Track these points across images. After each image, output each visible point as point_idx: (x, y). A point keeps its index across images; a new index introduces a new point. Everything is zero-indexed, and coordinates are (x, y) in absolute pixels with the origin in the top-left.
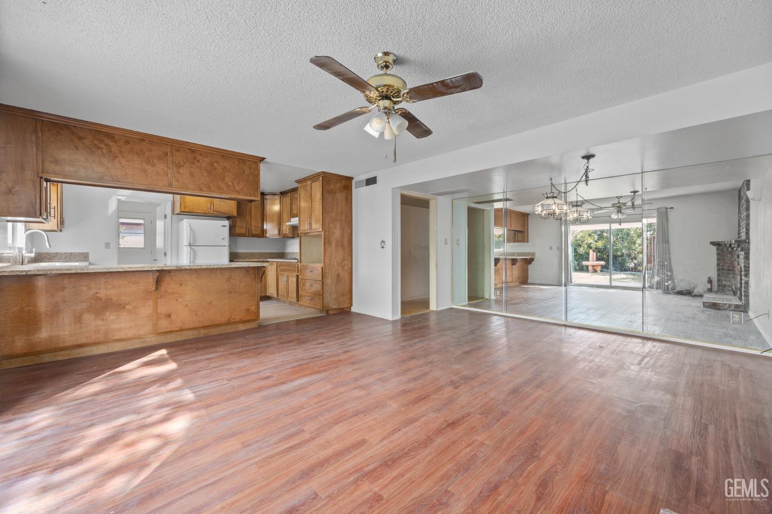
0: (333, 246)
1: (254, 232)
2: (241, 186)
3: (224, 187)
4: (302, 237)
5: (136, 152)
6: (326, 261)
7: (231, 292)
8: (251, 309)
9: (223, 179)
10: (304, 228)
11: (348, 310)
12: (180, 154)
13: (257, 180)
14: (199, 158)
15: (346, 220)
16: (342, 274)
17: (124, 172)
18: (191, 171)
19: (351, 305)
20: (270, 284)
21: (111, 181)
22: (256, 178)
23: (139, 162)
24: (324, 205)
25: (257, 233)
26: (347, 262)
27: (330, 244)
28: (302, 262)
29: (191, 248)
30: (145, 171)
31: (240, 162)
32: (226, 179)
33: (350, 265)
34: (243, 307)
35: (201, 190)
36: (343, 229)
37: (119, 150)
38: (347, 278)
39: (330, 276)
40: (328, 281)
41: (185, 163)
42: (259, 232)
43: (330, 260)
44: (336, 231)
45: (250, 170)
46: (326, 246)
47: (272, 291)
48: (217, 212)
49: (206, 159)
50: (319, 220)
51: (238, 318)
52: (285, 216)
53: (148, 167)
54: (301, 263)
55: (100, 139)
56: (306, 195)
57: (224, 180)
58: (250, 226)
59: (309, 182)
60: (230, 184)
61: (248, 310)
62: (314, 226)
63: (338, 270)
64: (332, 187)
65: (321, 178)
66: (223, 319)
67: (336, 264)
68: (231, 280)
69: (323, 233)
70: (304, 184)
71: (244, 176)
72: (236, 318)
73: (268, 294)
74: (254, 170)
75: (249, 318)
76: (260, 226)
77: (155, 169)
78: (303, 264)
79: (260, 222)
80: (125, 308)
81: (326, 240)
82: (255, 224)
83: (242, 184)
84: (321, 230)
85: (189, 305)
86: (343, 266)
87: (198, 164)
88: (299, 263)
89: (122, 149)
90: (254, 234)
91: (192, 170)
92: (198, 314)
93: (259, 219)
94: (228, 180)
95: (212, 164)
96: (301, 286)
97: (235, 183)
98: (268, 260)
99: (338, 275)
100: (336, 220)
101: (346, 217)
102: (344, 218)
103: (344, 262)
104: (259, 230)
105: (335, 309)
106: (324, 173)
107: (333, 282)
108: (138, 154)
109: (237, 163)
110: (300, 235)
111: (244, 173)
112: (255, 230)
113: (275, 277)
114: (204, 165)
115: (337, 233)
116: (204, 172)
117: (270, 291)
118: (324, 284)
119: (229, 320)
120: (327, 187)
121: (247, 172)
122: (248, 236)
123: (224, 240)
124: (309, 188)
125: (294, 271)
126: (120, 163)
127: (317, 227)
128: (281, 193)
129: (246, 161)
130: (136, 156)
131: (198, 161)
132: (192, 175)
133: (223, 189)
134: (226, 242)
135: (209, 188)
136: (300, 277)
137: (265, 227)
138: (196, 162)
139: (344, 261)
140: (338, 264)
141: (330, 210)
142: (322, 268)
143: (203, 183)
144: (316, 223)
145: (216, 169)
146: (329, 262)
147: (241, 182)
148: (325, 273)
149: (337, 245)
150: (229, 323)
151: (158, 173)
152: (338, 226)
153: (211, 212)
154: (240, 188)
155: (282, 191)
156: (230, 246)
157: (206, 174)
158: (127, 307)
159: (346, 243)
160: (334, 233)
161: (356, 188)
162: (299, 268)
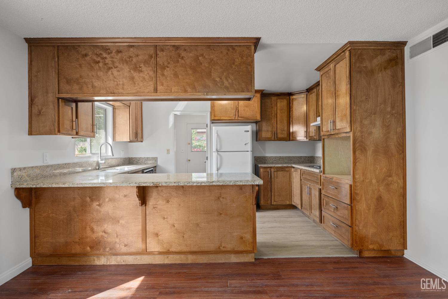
0: (370, 153)
1: (280, 136)
2: (230, 81)
3: (211, 85)
4: (325, 140)
5: (126, 60)
6: (357, 177)
7: (221, 214)
8: (245, 237)
9: (209, 74)
10: (327, 127)
11: (399, 254)
12: (164, 53)
13: (250, 70)
14: (183, 54)
15: (394, 112)
16: (385, 196)
17: (116, 83)
18: (176, 72)
19: (405, 247)
20: (295, 193)
21: (105, 94)
22: (249, 67)
23: (128, 70)
24: (354, 92)
25: (282, 136)
26: (395, 178)
27: (364, 149)
28: (326, 172)
29: (218, 153)
30: (132, 78)
31: (229, 50)
32: (212, 74)
33: (401, 182)
34: (236, 234)
35: (186, 91)
36: (387, 127)
37: (111, 61)
38: (395, 203)
39: (363, 199)
40: (362, 206)
41: (169, 63)
42: (285, 135)
43: (364, 174)
44: (374, 130)
45: (242, 58)
46: (357, 153)
47: (296, 201)
48: (241, 117)
49: (191, 55)
50: (345, 115)
51: (229, 247)
52: (312, 115)
53: (135, 74)
54: (324, 173)
55: (97, 53)
56: (329, 84)
57: (211, 75)
58: (275, 129)
59: (332, 66)
60: (218, 79)
61: (242, 238)
62: (339, 125)
63: (379, 191)
64: (367, 64)
65: (347, 53)
66: (212, 247)
67: (374, 181)
68: (221, 199)
69: (351, 135)
70: (327, 69)
71: (234, 67)
72: (227, 246)
73: (293, 203)
74: (247, 57)
75: (242, 248)
76: (286, 128)
77: (141, 74)
78: (328, 176)
79: (286, 124)
80: (119, 222)
81: (357, 145)
82: (281, 126)
83: (232, 78)
84: (348, 130)
85: (175, 225)
86: (388, 185)
87: (183, 61)
88: (322, 174)
89: (114, 60)
90: (280, 138)
91: (176, 70)
92: (185, 236)
93: (285, 121)
94: (215, 75)
95: (197, 59)
96: (325, 204)
97: (223, 78)
98: (293, 166)
99: (379, 199)
100: (375, 114)
101: (393, 107)
102: (389, 109)
103: (390, 179)
104: (285, 133)
105: (374, 250)
106: (350, 43)
107: (369, 209)
108: (127, 62)
109: (225, 52)
110: (323, 137)
111: (234, 64)
112: (282, 134)
113: (299, 186)
114: (188, 61)
115: (377, 133)
116: (188, 69)
117: (295, 201)
118: (354, 212)
119: (219, 248)
120: (358, 65)
121: (238, 61)
122: (274, 140)
123: (246, 145)
124: (332, 73)
125: (317, 183)
126: (112, 74)
127: (343, 125)
128: (307, 90)
129: (236, 48)
130: (125, 64)
131: (182, 58)
132: (176, 75)
133: (210, 87)
134: (249, 147)
135: (194, 88)
136: (323, 192)
137: (291, 130)
138: (180, 60)
139: (390, 176)
140: (378, 182)
141: (364, 98)
142: (351, 186)
143: (187, 83)
144: (342, 120)
145: (201, 63)
146: (362, 179)
147: (231, 76)
148: (357, 194)
149: (376, 152)
150: (218, 251)
151: (144, 78)
152: (378, 123)
153: (237, 119)
154: (229, 83)
155: (308, 87)
156: (253, 151)
157: (190, 72)
158: (121, 221)
159: (393, 149)
160: (371, 133)
161: (412, 56)
162: (322, 182)
